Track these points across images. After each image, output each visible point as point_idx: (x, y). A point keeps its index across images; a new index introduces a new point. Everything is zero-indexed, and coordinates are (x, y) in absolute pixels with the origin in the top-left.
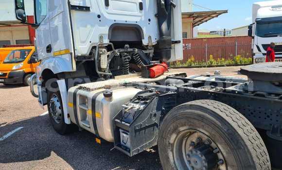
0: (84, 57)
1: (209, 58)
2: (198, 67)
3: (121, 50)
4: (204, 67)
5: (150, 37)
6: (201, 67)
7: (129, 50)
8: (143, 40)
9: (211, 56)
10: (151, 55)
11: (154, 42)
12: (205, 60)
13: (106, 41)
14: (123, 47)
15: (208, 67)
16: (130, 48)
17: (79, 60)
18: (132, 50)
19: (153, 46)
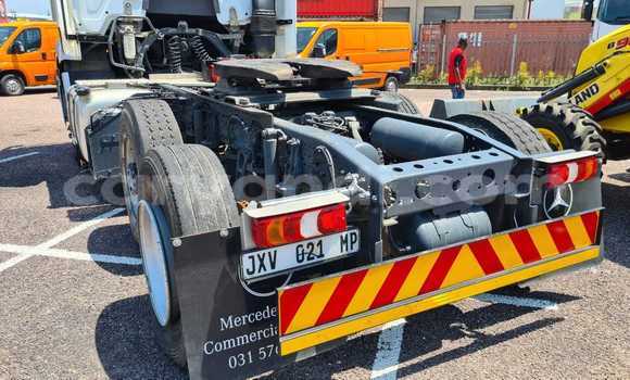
0: (95, 37)
1: (517, 69)
2: (489, 88)
3: (171, 30)
4: (503, 88)
5: (233, 10)
6: (495, 89)
7: (187, 31)
8: (218, 15)
9: (523, 65)
10: (237, 44)
11: (243, 18)
12: (509, 73)
13: (139, 13)
14: (175, 25)
15: (512, 89)
16: (189, 27)
17: (86, 42)
18: (194, 31)
19: (242, 27)
